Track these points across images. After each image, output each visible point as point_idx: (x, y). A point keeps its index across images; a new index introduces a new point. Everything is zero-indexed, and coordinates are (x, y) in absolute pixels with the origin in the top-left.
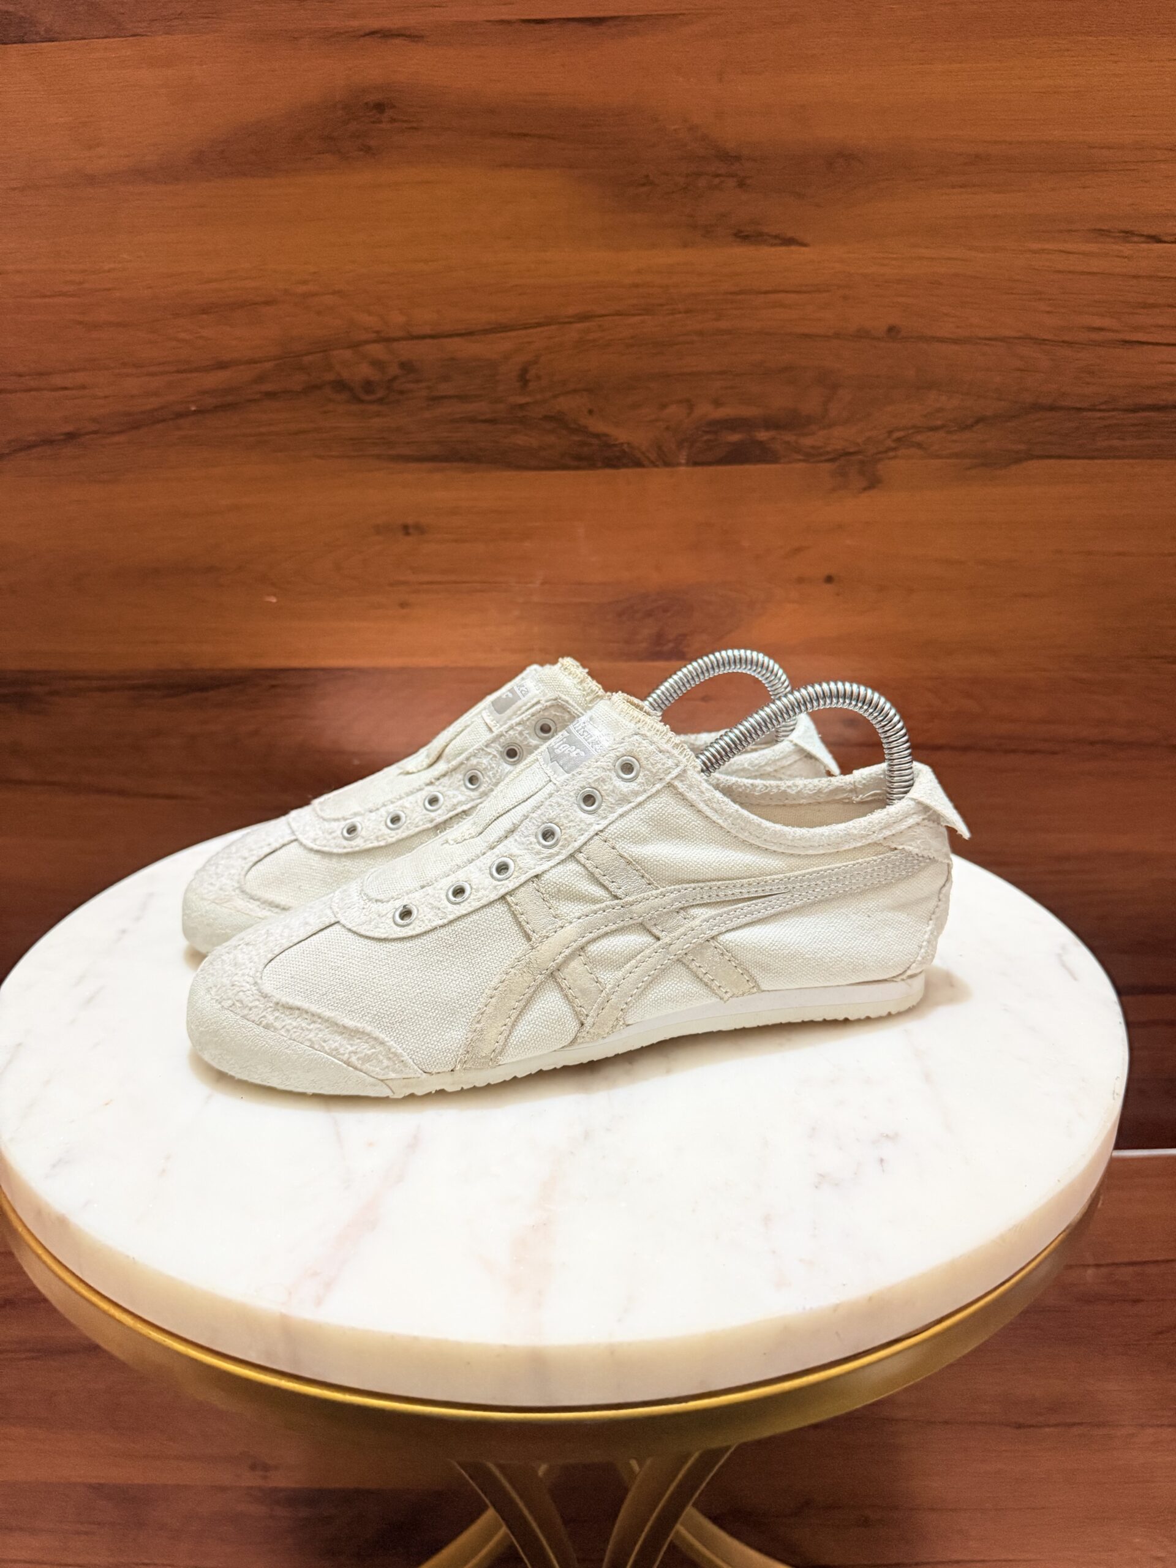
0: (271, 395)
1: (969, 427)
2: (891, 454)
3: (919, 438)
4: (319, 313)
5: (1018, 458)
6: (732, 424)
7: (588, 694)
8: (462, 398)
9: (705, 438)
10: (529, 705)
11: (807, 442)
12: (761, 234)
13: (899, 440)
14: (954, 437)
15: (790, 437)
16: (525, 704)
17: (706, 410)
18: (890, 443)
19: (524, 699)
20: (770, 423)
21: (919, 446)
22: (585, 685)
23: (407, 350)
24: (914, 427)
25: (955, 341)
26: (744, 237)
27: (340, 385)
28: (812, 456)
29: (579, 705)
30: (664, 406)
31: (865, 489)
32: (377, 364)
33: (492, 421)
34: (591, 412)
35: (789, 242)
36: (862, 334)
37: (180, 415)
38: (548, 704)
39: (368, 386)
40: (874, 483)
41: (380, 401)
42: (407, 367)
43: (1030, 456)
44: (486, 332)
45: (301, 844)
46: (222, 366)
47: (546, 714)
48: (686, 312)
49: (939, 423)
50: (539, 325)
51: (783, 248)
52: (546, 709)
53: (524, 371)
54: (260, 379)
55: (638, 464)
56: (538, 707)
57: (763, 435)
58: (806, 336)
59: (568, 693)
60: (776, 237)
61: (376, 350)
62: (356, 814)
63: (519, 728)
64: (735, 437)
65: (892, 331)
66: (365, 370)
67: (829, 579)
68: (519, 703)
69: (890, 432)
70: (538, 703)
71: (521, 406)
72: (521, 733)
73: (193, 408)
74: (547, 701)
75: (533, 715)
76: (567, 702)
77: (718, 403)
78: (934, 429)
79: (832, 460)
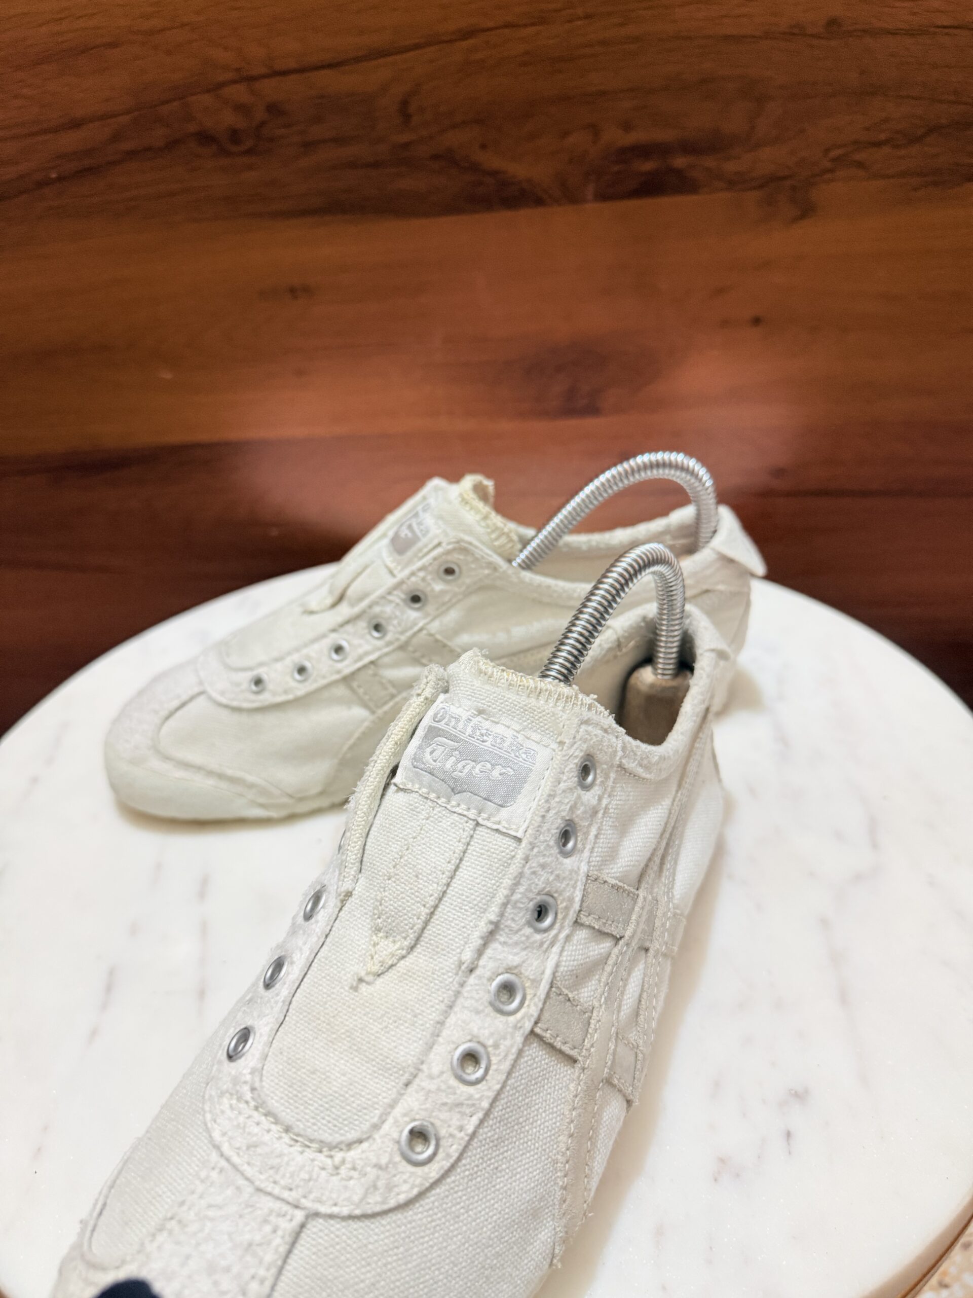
0: (132, 154)
1: (918, 140)
2: (828, 176)
3: (859, 156)
4: (169, 53)
6: (644, 151)
7: (493, 531)
8: (339, 141)
9: (616, 168)
10: (431, 546)
11: (731, 167)
13: (834, 160)
14: (903, 152)
15: (709, 162)
16: (426, 546)
17: (616, 137)
18: (828, 165)
19: (424, 540)
20: (689, 148)
21: (860, 165)
22: (489, 522)
23: (271, 89)
24: (856, 142)
27: (205, 138)
28: (735, 183)
29: (483, 543)
30: (565, 134)
31: (796, 219)
32: (241, 109)
33: (375, 165)
34: (483, 147)
36: (796, 32)
37: (41, 184)
38: (450, 547)
39: (235, 135)
40: (806, 211)
41: (249, 152)
42: (274, 109)
44: (357, 60)
45: (210, 698)
46: (76, 124)
47: (449, 558)
48: (588, 17)
49: (883, 137)
50: (417, 47)
52: (448, 552)
53: (405, 103)
54: (116, 137)
55: (539, 202)
56: (439, 550)
57: (680, 162)
58: (730, 38)
59: (470, 532)
61: (238, 92)
62: (261, 664)
63: (421, 574)
64: (648, 166)
65: (833, 26)
66: (229, 119)
67: (757, 321)
68: (419, 544)
69: (827, 150)
70: (439, 544)
71: (406, 146)
72: (423, 579)
73: (54, 176)
74: (449, 543)
75: (435, 559)
76: (470, 543)
77: (627, 127)
78: (878, 144)
79: (761, 187)
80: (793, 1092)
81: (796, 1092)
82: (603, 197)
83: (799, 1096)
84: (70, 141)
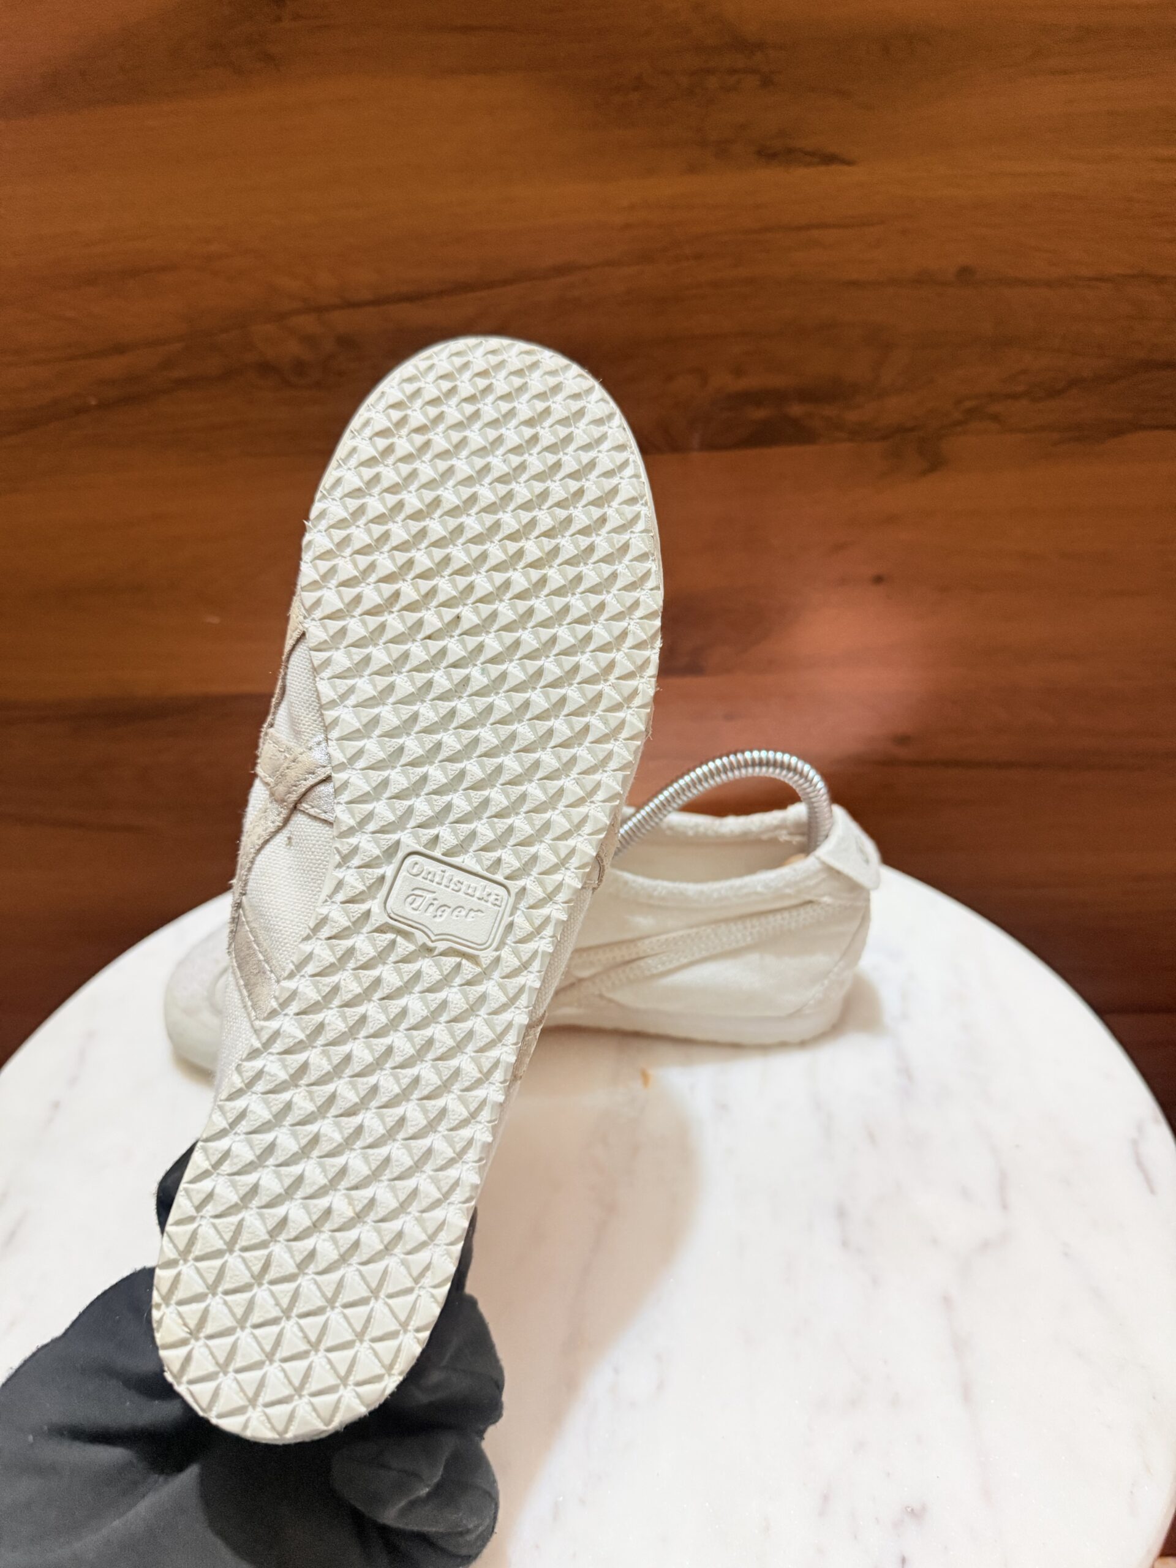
0: (183, 383)
1: (1059, 393)
2: (959, 429)
3: (996, 408)
4: (229, 279)
5: (1118, 430)
6: (756, 397)
9: (724, 415)
11: (852, 416)
12: (790, 151)
13: (966, 412)
14: (1041, 406)
15: (829, 411)
17: (723, 381)
18: (960, 416)
20: (805, 395)
21: (995, 418)
23: (342, 320)
24: (991, 394)
25: (1049, 284)
26: (768, 155)
27: (266, 368)
28: (858, 433)
30: (670, 378)
31: (924, 473)
32: (308, 340)
35: (829, 159)
36: (924, 279)
37: (78, 411)
39: (300, 366)
40: (935, 463)
41: (315, 385)
42: (346, 342)
43: (1136, 426)
44: (441, 293)
46: (120, 349)
48: (695, 258)
49: (1020, 388)
50: (507, 282)
51: (823, 168)
54: (168, 364)
57: (796, 410)
58: (854, 284)
60: (812, 154)
61: (307, 323)
64: (760, 414)
65: (965, 274)
66: (293, 348)
67: (878, 580)
69: (959, 402)
73: (93, 402)
77: (738, 372)
78: (1015, 397)
79: (884, 438)
80: (909, 1510)
81: (912, 1510)
82: (709, 446)
83: (915, 1513)
84: (111, 367)
